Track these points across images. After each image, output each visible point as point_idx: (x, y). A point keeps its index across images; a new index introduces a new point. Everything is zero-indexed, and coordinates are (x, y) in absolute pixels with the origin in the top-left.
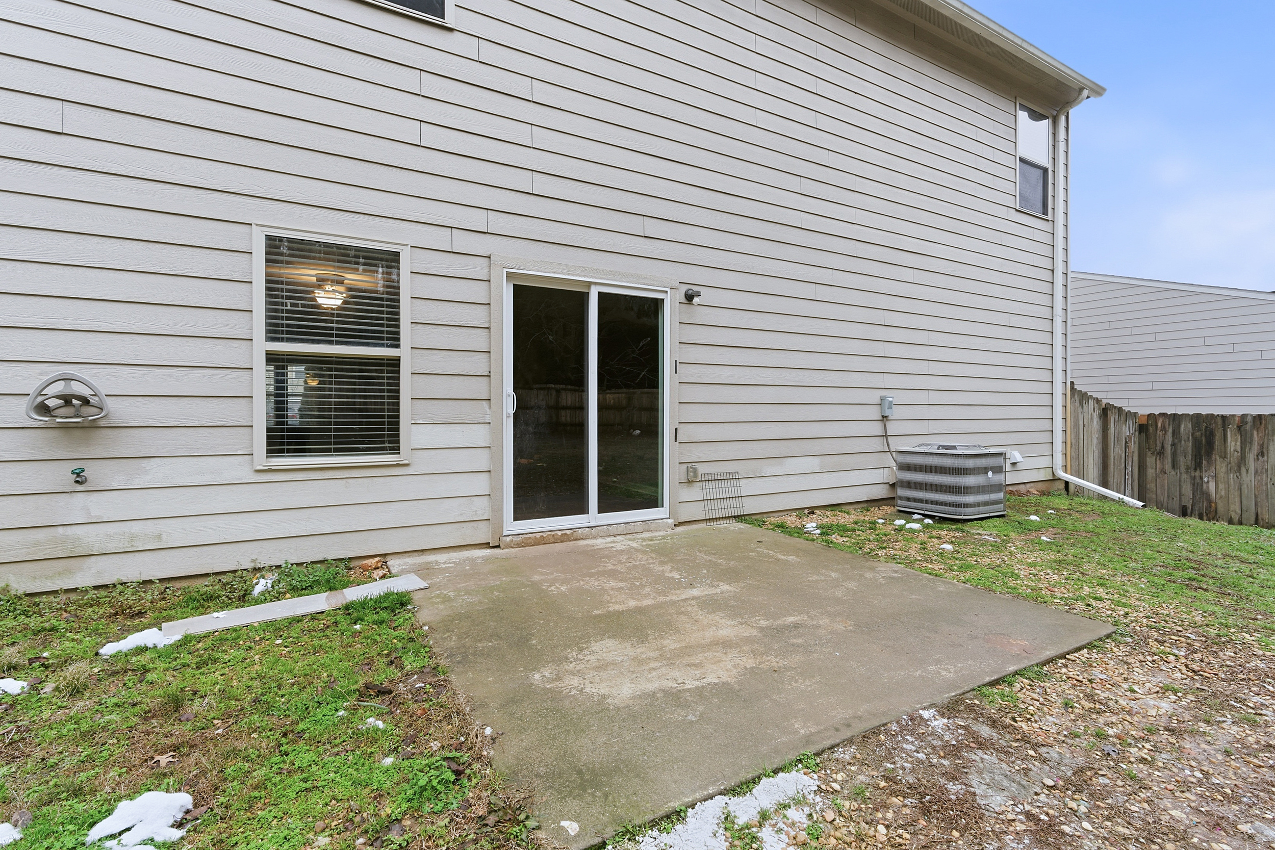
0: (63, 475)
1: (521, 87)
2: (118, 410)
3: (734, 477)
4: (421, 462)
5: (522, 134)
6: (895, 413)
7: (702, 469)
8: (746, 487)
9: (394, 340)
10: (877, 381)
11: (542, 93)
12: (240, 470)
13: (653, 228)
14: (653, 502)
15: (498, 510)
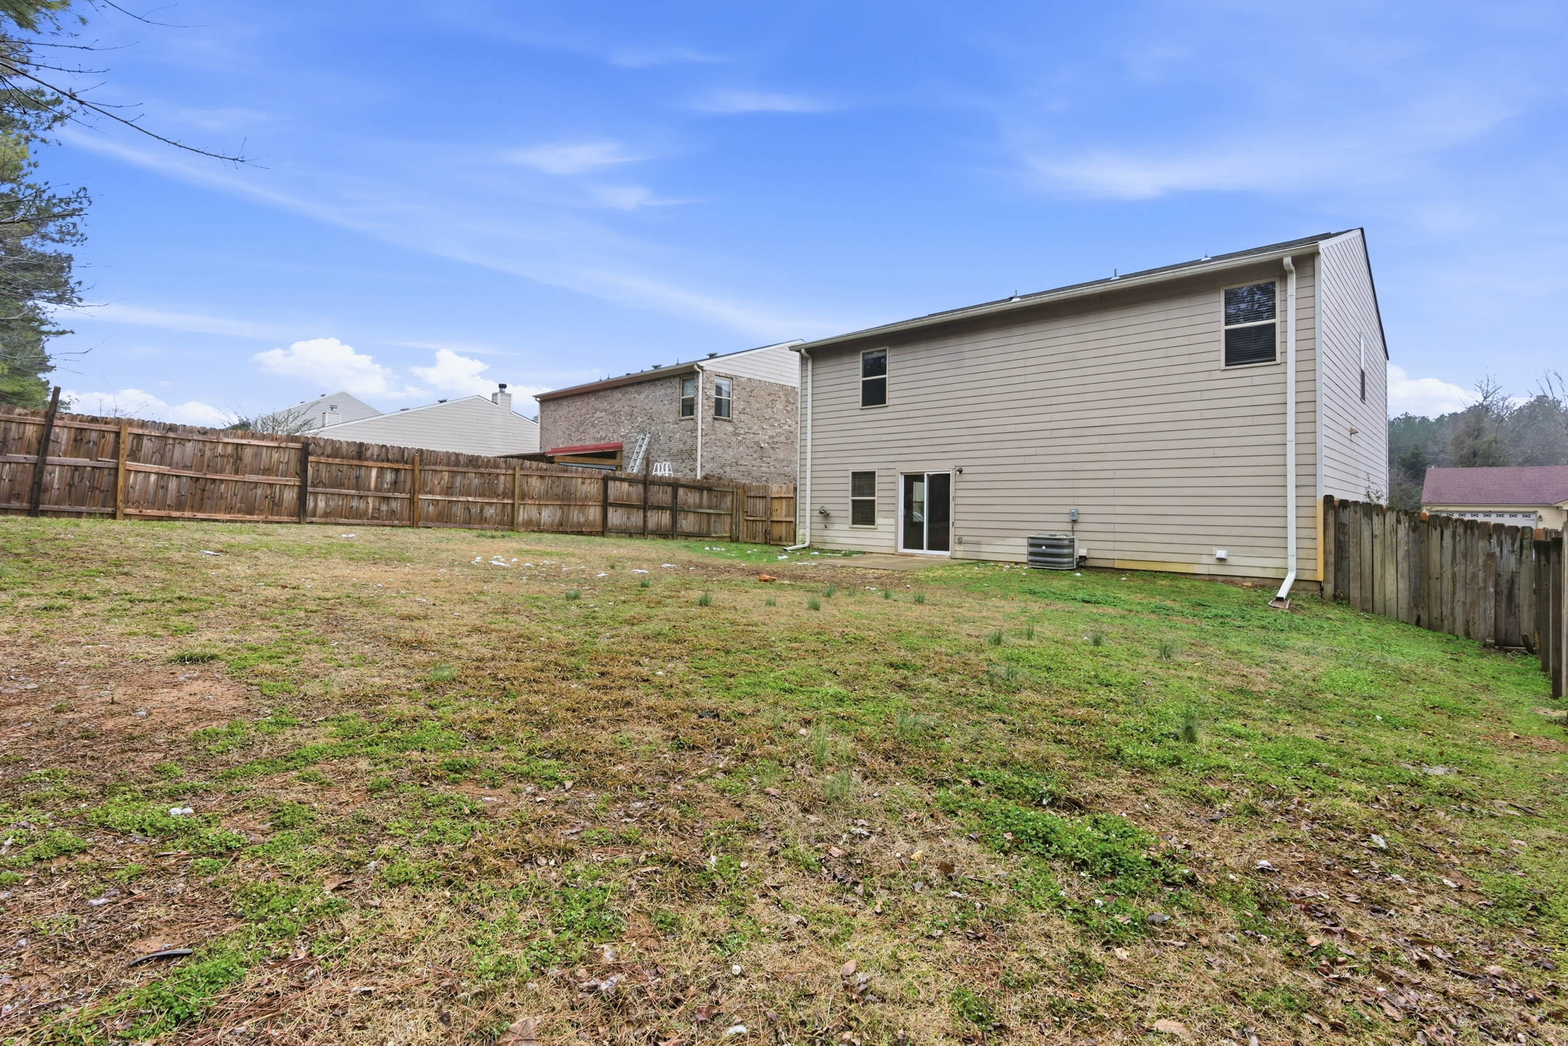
0: (822, 526)
1: (905, 415)
2: (832, 513)
3: (978, 543)
4: (880, 528)
5: (905, 429)
6: (1081, 518)
7: (965, 539)
8: (984, 548)
9: (873, 494)
10: (1070, 501)
11: (911, 414)
12: (846, 527)
13: (946, 448)
14: (947, 548)
15: (896, 544)
